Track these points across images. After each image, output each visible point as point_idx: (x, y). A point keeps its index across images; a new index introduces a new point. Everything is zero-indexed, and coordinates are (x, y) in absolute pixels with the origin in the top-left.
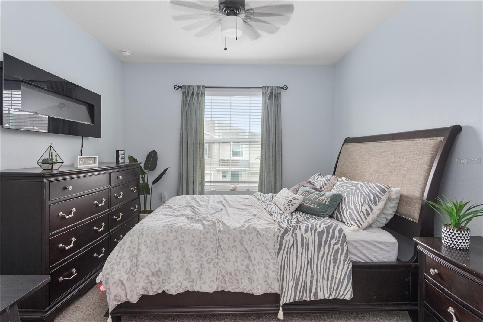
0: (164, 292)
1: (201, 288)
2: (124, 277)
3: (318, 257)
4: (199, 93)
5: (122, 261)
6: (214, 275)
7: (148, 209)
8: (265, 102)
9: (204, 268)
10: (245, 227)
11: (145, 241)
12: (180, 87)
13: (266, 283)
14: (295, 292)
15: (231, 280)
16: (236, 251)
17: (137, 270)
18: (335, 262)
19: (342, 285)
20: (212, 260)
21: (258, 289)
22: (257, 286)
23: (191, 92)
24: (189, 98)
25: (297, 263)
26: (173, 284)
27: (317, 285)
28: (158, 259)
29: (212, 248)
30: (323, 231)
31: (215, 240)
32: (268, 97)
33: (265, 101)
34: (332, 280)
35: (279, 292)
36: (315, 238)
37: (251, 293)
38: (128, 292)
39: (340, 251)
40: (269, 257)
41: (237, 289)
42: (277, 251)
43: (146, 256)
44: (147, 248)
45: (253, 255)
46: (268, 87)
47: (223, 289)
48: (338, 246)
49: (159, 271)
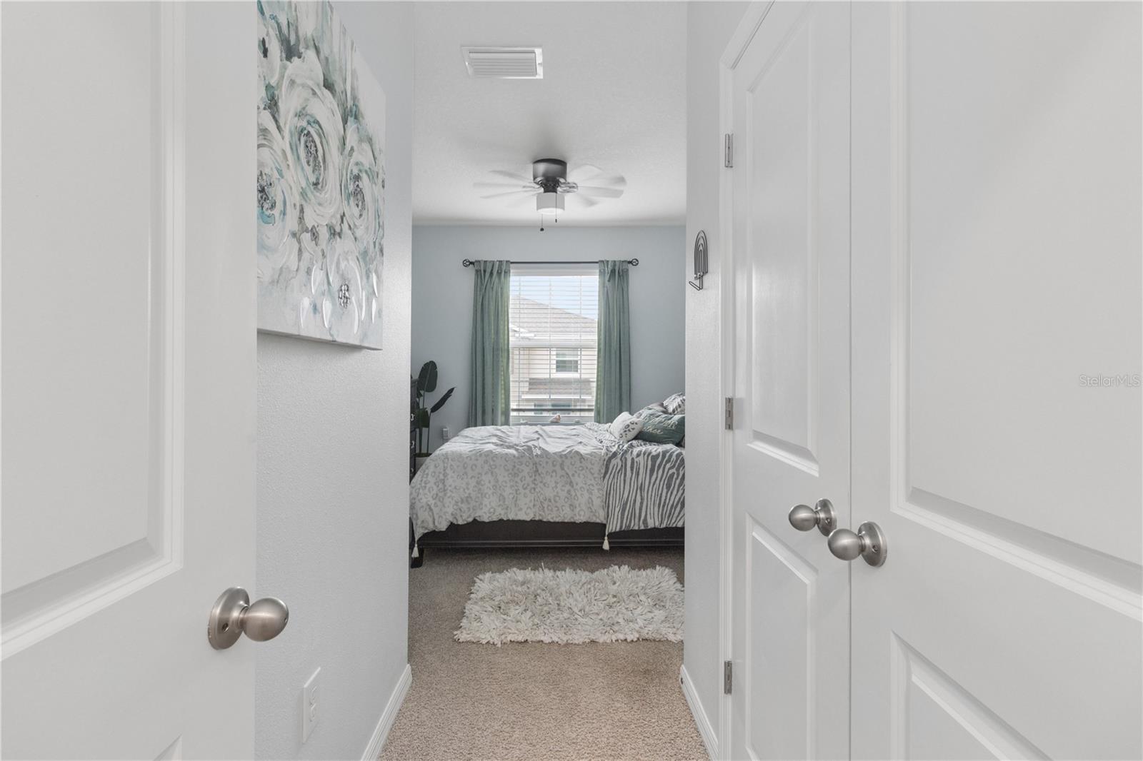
0: (475, 520)
1: (516, 515)
2: (432, 502)
3: (650, 483)
4: (501, 273)
5: (428, 486)
6: (531, 501)
7: (424, 451)
8: (602, 285)
9: (520, 493)
10: (566, 452)
11: (451, 465)
12: (471, 263)
13: (590, 510)
14: (621, 518)
15: (549, 508)
16: (556, 476)
17: (445, 495)
18: (668, 488)
19: (675, 511)
20: (528, 485)
21: (580, 516)
22: (579, 512)
23: (489, 270)
24: (486, 281)
25: (624, 488)
26: (485, 510)
27: (646, 512)
28: (467, 484)
29: (528, 473)
30: (658, 455)
31: (531, 464)
32: (607, 277)
33: (604, 283)
34: (664, 506)
35: (605, 522)
36: (647, 462)
37: (572, 520)
38: (436, 517)
39: (675, 476)
40: (593, 482)
41: (557, 517)
42: (602, 475)
43: (454, 481)
44: (454, 472)
45: (576, 479)
46: (608, 261)
47: (541, 518)
48: (674, 470)
49: (469, 497)
